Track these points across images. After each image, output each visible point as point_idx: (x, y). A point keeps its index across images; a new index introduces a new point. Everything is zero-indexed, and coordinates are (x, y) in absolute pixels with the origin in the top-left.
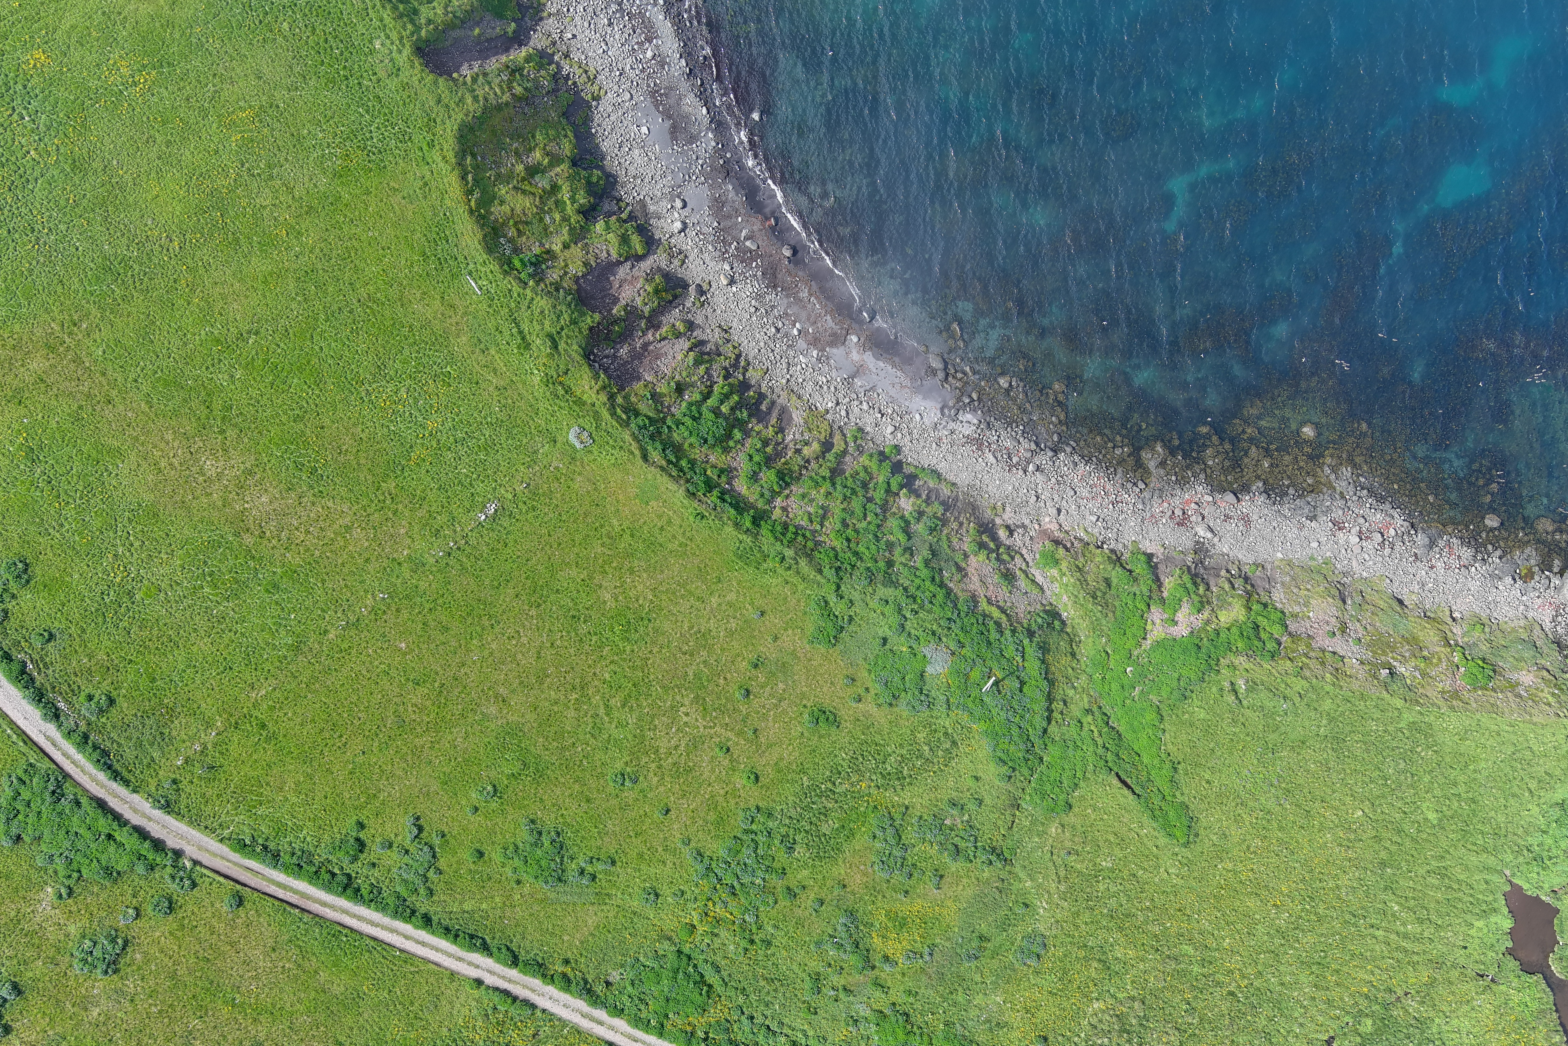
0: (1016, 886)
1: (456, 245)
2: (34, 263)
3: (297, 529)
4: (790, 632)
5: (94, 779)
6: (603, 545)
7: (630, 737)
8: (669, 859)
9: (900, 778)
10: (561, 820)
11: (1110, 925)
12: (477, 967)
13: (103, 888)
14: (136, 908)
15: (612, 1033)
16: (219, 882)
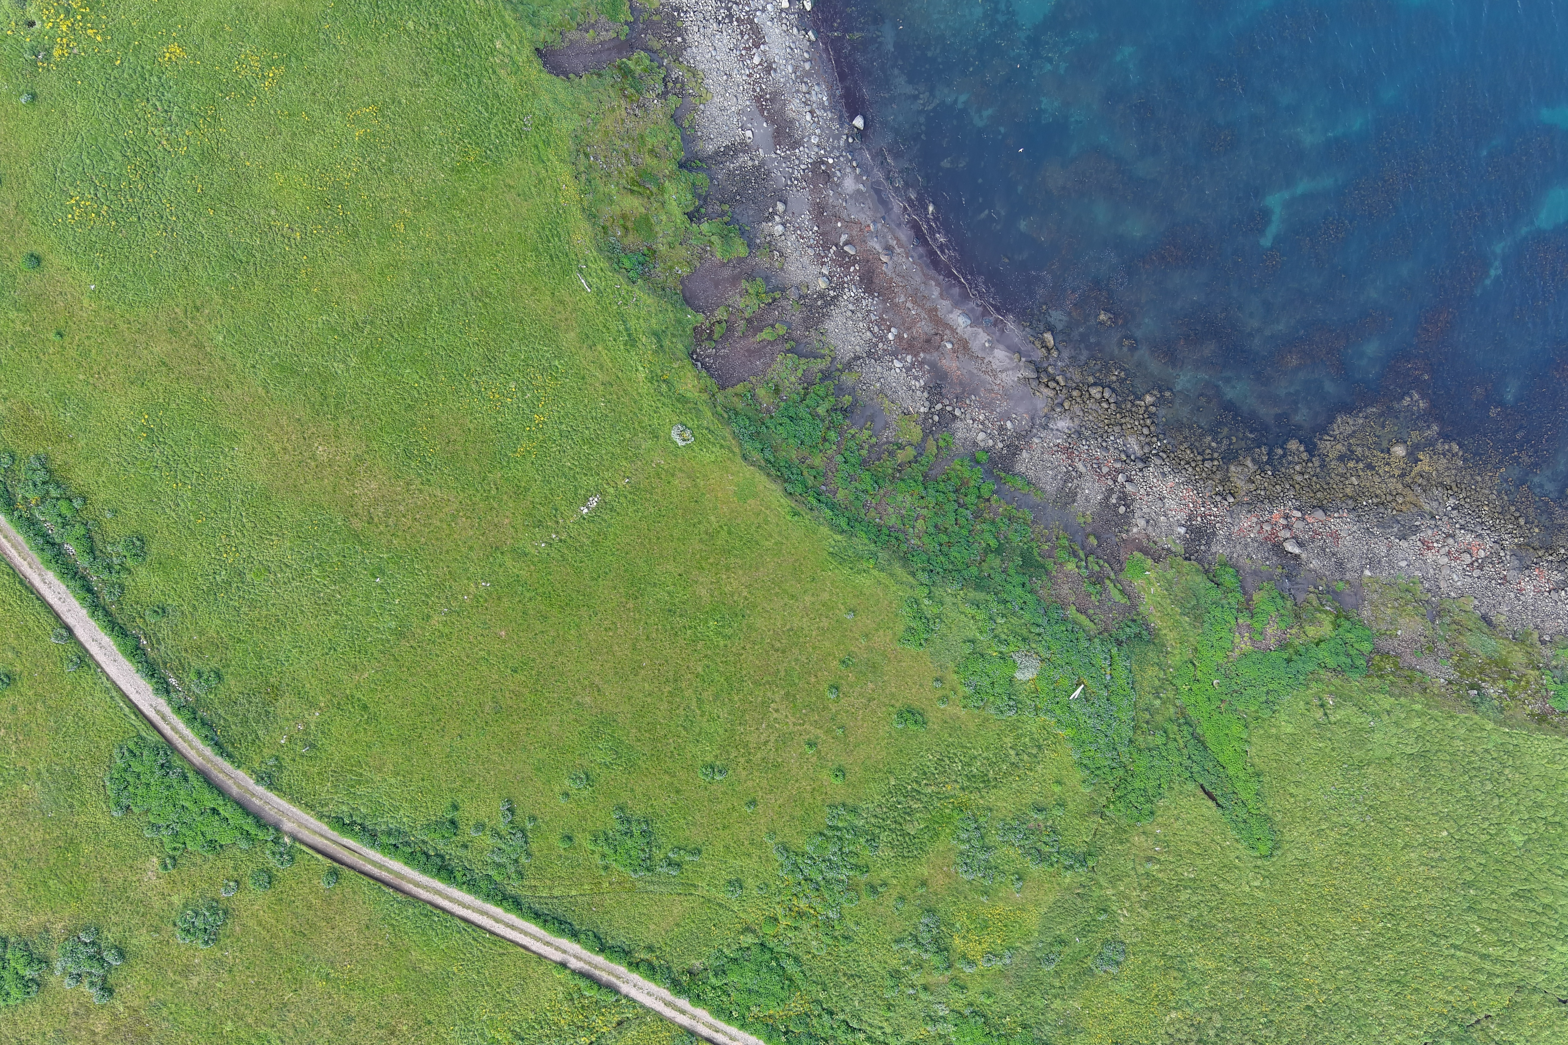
0: (1097, 893)
1: (568, 243)
2: (161, 249)
3: (404, 516)
4: (881, 632)
5: (200, 754)
6: (701, 540)
7: (721, 731)
8: (756, 852)
9: (986, 782)
10: (651, 811)
11: (1191, 934)
12: (564, 952)
13: (205, 860)
14: (236, 881)
15: (694, 1023)
16: (317, 859)
